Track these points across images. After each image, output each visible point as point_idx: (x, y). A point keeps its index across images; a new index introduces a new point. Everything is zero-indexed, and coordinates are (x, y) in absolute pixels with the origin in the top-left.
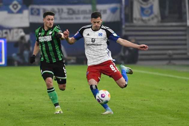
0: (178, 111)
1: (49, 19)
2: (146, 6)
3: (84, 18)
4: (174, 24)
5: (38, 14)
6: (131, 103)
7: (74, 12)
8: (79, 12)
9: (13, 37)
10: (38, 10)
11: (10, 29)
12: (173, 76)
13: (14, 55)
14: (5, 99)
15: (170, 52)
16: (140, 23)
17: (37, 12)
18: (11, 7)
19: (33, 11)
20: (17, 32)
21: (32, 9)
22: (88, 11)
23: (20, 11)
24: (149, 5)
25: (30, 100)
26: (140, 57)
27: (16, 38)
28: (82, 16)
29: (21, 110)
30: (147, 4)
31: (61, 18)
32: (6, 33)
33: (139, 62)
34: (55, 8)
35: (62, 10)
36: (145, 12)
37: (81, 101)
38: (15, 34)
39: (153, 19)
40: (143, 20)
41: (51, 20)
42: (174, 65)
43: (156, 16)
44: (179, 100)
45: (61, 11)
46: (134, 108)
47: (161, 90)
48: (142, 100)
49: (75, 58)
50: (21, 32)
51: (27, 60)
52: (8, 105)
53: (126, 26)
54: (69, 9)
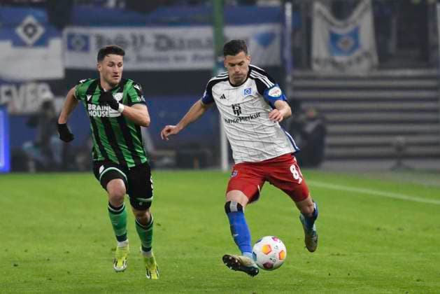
0: (418, 281)
1: (112, 64)
2: (342, 30)
3: (195, 58)
4: (409, 72)
5: (86, 49)
6: (306, 261)
7: (170, 45)
8: (182, 45)
9: (24, 104)
10: (86, 38)
11: (18, 84)
12: (405, 197)
13: (27, 145)
14: (6, 250)
15: (401, 139)
16: (329, 70)
17: (83, 43)
18: (20, 31)
19: (74, 42)
20: (34, 92)
21: (71, 37)
22: (204, 42)
23: (42, 42)
24: (350, 28)
25: (65, 253)
26: (327, 151)
27: (33, 106)
28: (188, 54)
29: (44, 276)
30: (346, 25)
31: (140, 59)
32: (8, 93)
33: (326, 164)
34: (127, 33)
35: (142, 38)
36: (340, 45)
37: (188, 256)
38: (30, 97)
39: (359, 60)
40: (335, 64)
41: (117, 66)
42: (409, 169)
43: (367, 55)
44: (421, 254)
45: (139, 41)
46: (313, 272)
47: (378, 229)
48: (333, 255)
49: (172, 153)
50: (44, 91)
51: (58, 158)
52: (13, 264)
53: (295, 78)
54: (159, 37)
